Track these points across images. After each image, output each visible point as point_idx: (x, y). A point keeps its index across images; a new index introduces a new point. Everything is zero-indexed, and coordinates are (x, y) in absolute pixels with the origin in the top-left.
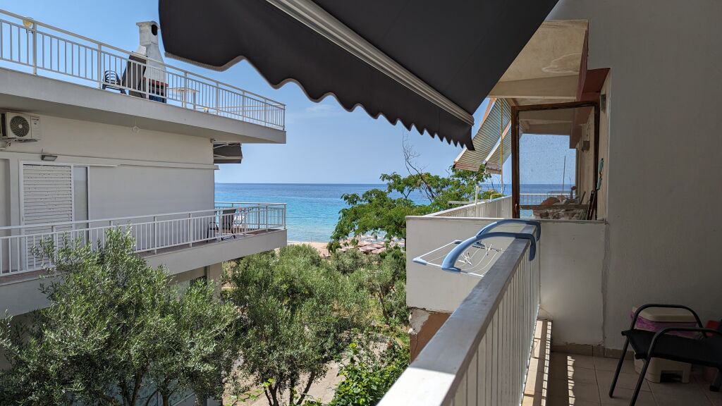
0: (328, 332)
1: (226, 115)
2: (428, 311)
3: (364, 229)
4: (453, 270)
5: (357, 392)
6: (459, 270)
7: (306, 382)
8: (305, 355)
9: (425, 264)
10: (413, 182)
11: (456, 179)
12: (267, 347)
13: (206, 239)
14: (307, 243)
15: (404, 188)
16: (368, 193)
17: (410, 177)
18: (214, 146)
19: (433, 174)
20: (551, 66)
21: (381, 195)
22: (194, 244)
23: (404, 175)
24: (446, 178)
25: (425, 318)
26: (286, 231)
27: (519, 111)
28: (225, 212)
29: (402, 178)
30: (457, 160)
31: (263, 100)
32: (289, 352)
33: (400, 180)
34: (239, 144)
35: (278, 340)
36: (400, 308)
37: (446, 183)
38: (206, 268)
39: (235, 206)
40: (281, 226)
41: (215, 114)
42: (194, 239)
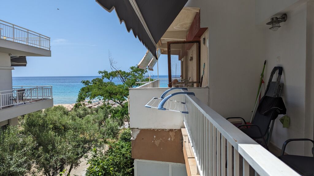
0: (79, 145)
1: (19, 42)
2: (139, 129)
3: (94, 96)
4: (163, 109)
5: (98, 170)
6: (165, 109)
7: (68, 170)
8: (70, 157)
9: (151, 107)
10: (113, 74)
11: (133, 73)
12: (49, 155)
13: (8, 105)
14: (61, 105)
15: (110, 77)
16: (94, 80)
17: (112, 72)
18: (11, 57)
19: (123, 71)
20: (178, 26)
21: (100, 81)
22: (3, 108)
23: (109, 71)
24: (128, 72)
25: (138, 132)
26: (52, 99)
27: (170, 44)
28: (18, 91)
29: (108, 73)
30: (139, 65)
31: (38, 35)
32: (62, 156)
33: (108, 74)
34: (25, 57)
35: (55, 151)
36: (108, 131)
37: (128, 74)
38: (9, 120)
39: (24, 88)
40: (50, 97)
41: (12, 41)
42: (3, 105)
